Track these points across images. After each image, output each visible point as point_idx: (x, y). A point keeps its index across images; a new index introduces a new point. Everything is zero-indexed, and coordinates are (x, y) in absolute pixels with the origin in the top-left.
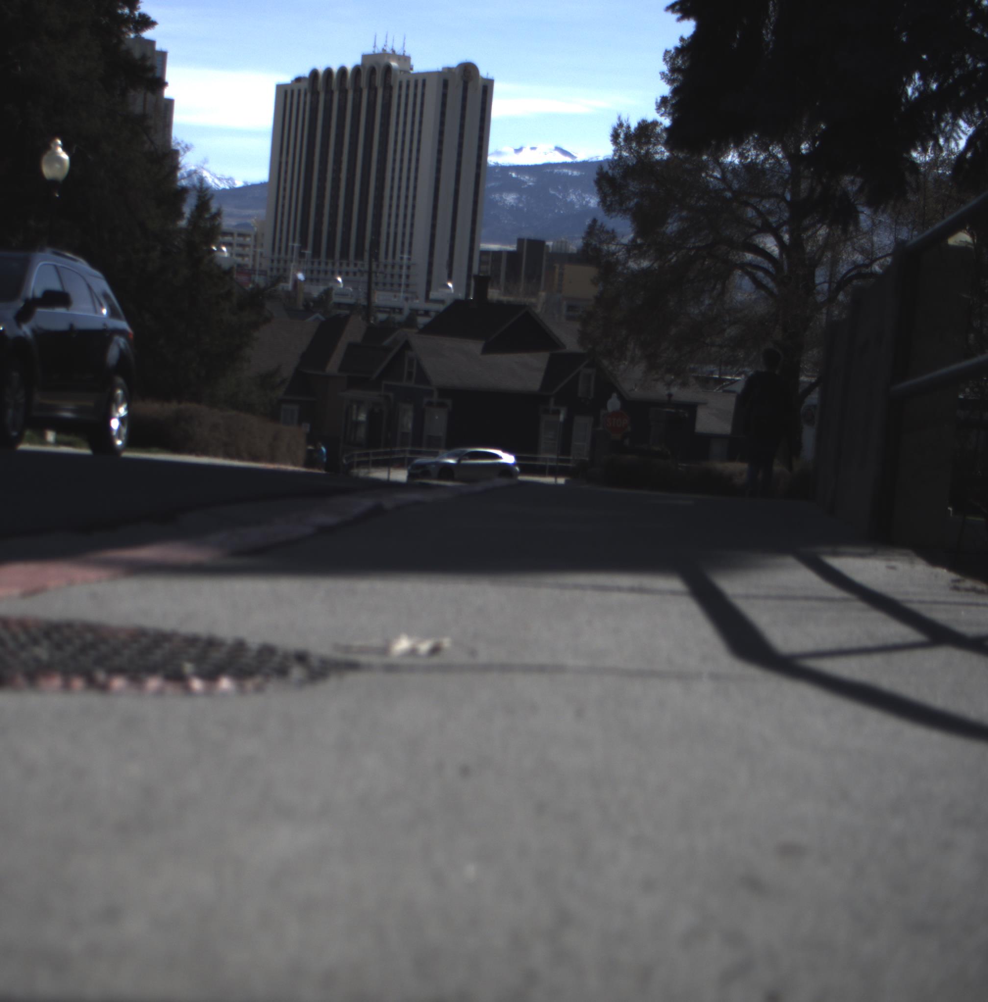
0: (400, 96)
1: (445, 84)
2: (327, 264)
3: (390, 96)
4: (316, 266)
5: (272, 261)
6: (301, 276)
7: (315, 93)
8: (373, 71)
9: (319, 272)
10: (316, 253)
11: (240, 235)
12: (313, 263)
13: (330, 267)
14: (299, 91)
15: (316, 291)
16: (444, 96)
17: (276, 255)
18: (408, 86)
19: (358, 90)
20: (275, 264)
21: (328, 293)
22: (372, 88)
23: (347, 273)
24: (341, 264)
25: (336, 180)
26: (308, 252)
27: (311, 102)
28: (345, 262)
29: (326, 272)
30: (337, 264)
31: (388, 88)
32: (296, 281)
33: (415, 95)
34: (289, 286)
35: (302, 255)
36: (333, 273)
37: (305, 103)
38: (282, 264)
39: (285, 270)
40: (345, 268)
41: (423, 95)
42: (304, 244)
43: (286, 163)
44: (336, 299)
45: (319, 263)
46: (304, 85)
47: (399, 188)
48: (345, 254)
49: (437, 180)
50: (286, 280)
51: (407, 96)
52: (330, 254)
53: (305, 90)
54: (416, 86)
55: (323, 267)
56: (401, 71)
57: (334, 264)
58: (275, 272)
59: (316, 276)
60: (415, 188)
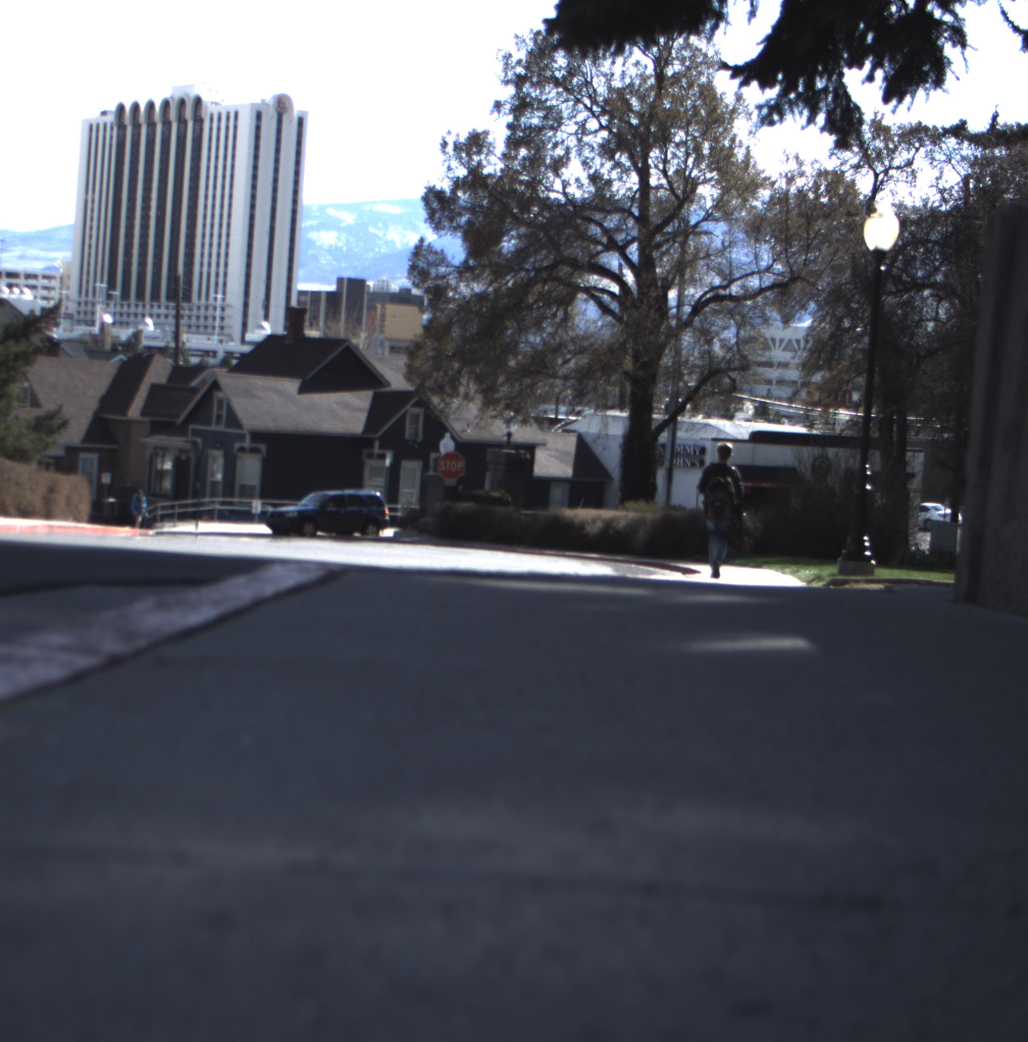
0: (211, 129)
1: (259, 116)
2: (137, 306)
3: (201, 130)
4: (125, 309)
5: (79, 304)
6: (108, 319)
7: (121, 127)
8: (182, 103)
9: (128, 315)
10: (125, 295)
11: (45, 277)
12: (122, 306)
13: (140, 310)
14: (105, 125)
15: (124, 334)
16: (258, 128)
17: (83, 298)
18: (219, 119)
19: (167, 123)
20: (83, 308)
21: (137, 335)
22: (182, 121)
23: (159, 316)
24: (152, 306)
25: (145, 218)
26: (117, 293)
27: (118, 136)
28: (155, 304)
29: (136, 315)
30: (148, 307)
31: (198, 120)
32: (103, 325)
33: (227, 128)
34: (96, 330)
35: (109, 297)
36: (144, 316)
37: (111, 137)
38: (89, 308)
39: (93, 313)
40: (155, 310)
41: (235, 128)
42: (112, 285)
43: (93, 201)
44: (145, 342)
45: (129, 306)
46: (110, 119)
47: (212, 226)
48: (155, 296)
49: (252, 217)
50: (93, 323)
51: (219, 129)
52: (140, 295)
53: (112, 124)
54: (228, 118)
55: (133, 309)
56: (212, 103)
57: (144, 306)
58: (82, 316)
59: (125, 318)
60: (229, 225)
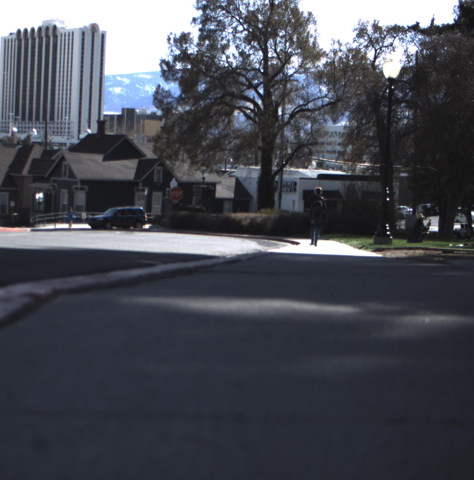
0: (61, 40)
1: (83, 34)
2: (29, 123)
3: (57, 41)
4: (24, 125)
5: (2, 123)
6: (15, 129)
7: (19, 40)
8: (47, 28)
9: (25, 128)
10: (23, 118)
12: (22, 123)
13: (30, 125)
14: (12, 39)
15: (23, 137)
16: (83, 40)
17: (4, 120)
18: (65, 36)
19: (41, 38)
20: (4, 125)
21: (29, 137)
22: (48, 37)
23: (39, 128)
24: (36, 124)
25: (32, 82)
26: (20, 117)
27: (18, 45)
28: (37, 122)
29: (29, 128)
30: (34, 123)
31: (55, 36)
32: (13, 133)
33: (69, 40)
34: (10, 135)
35: (16, 119)
36: (32, 128)
37: (15, 45)
38: (7, 125)
39: (9, 127)
40: (38, 125)
41: (73, 39)
42: (17, 114)
43: (7, 75)
44: (32, 140)
45: (25, 123)
46: (14, 37)
47: (63, 85)
48: (37, 119)
49: (81, 81)
50: (8, 132)
51: (65, 40)
52: (30, 119)
53: (15, 39)
54: (69, 35)
55: (27, 125)
56: (61, 28)
57: (32, 124)
58: (4, 129)
59: (23, 129)
60: (71, 85)
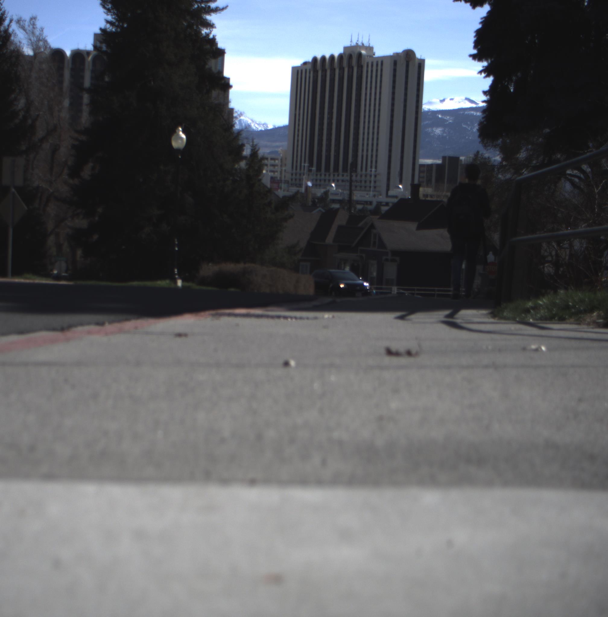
0: (367, 71)
1: (395, 63)
2: (325, 175)
3: (362, 72)
4: (319, 177)
5: (292, 174)
6: (310, 184)
7: (315, 71)
8: (350, 56)
9: (320, 180)
10: (319, 169)
11: (272, 159)
12: (317, 175)
13: (327, 177)
14: (306, 70)
15: (319, 192)
16: (395, 70)
17: (294, 171)
18: (372, 65)
19: (342, 69)
20: (294, 177)
21: (326, 193)
22: (351, 67)
23: (338, 181)
24: (334, 175)
25: (330, 124)
26: (314, 169)
27: (314, 77)
28: (336, 174)
29: (325, 181)
30: (332, 175)
31: (360, 67)
32: (307, 187)
33: (377, 70)
34: (303, 190)
35: (310, 171)
36: (329, 181)
37: (310, 77)
38: (298, 177)
39: (300, 180)
40: (336, 177)
41: (382, 70)
42: (311, 164)
43: (299, 115)
44: (331, 197)
45: (321, 175)
46: (309, 67)
47: (369, 128)
48: (336, 169)
49: (392, 122)
50: (300, 185)
51: (372, 71)
52: (327, 169)
53: (310, 70)
54: (377, 65)
55: (323, 177)
56: (367, 56)
57: (330, 175)
58: (294, 182)
59: (319, 183)
60: (378, 127)
